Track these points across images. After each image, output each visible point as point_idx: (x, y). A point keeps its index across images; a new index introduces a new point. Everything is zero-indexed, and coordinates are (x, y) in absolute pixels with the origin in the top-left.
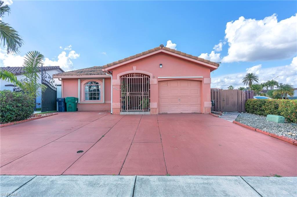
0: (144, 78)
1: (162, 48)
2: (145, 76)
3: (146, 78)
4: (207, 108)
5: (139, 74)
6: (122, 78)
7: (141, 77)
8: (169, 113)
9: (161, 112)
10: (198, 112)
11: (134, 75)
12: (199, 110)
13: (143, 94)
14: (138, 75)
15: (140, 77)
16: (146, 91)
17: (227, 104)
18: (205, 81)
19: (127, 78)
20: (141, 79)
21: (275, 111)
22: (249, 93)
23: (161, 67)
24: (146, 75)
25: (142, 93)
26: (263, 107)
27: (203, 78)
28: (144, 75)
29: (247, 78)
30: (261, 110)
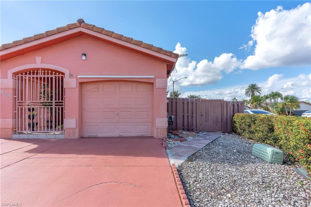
0: (56, 77)
1: (80, 25)
2: (57, 74)
3: (59, 77)
4: (160, 129)
5: (48, 70)
6: (18, 77)
7: (52, 76)
8: (99, 135)
9: (86, 134)
10: (149, 134)
11: (39, 71)
12: (149, 132)
13: (54, 104)
14: (46, 71)
15: (50, 76)
16: (59, 100)
17: (207, 120)
18: (158, 83)
19: (28, 76)
20: (52, 78)
21: (269, 135)
22: (238, 105)
23: (84, 58)
24: (59, 72)
25: (52, 103)
26: (253, 127)
27: (155, 79)
28: (56, 72)
29: (249, 89)
30: (251, 132)
